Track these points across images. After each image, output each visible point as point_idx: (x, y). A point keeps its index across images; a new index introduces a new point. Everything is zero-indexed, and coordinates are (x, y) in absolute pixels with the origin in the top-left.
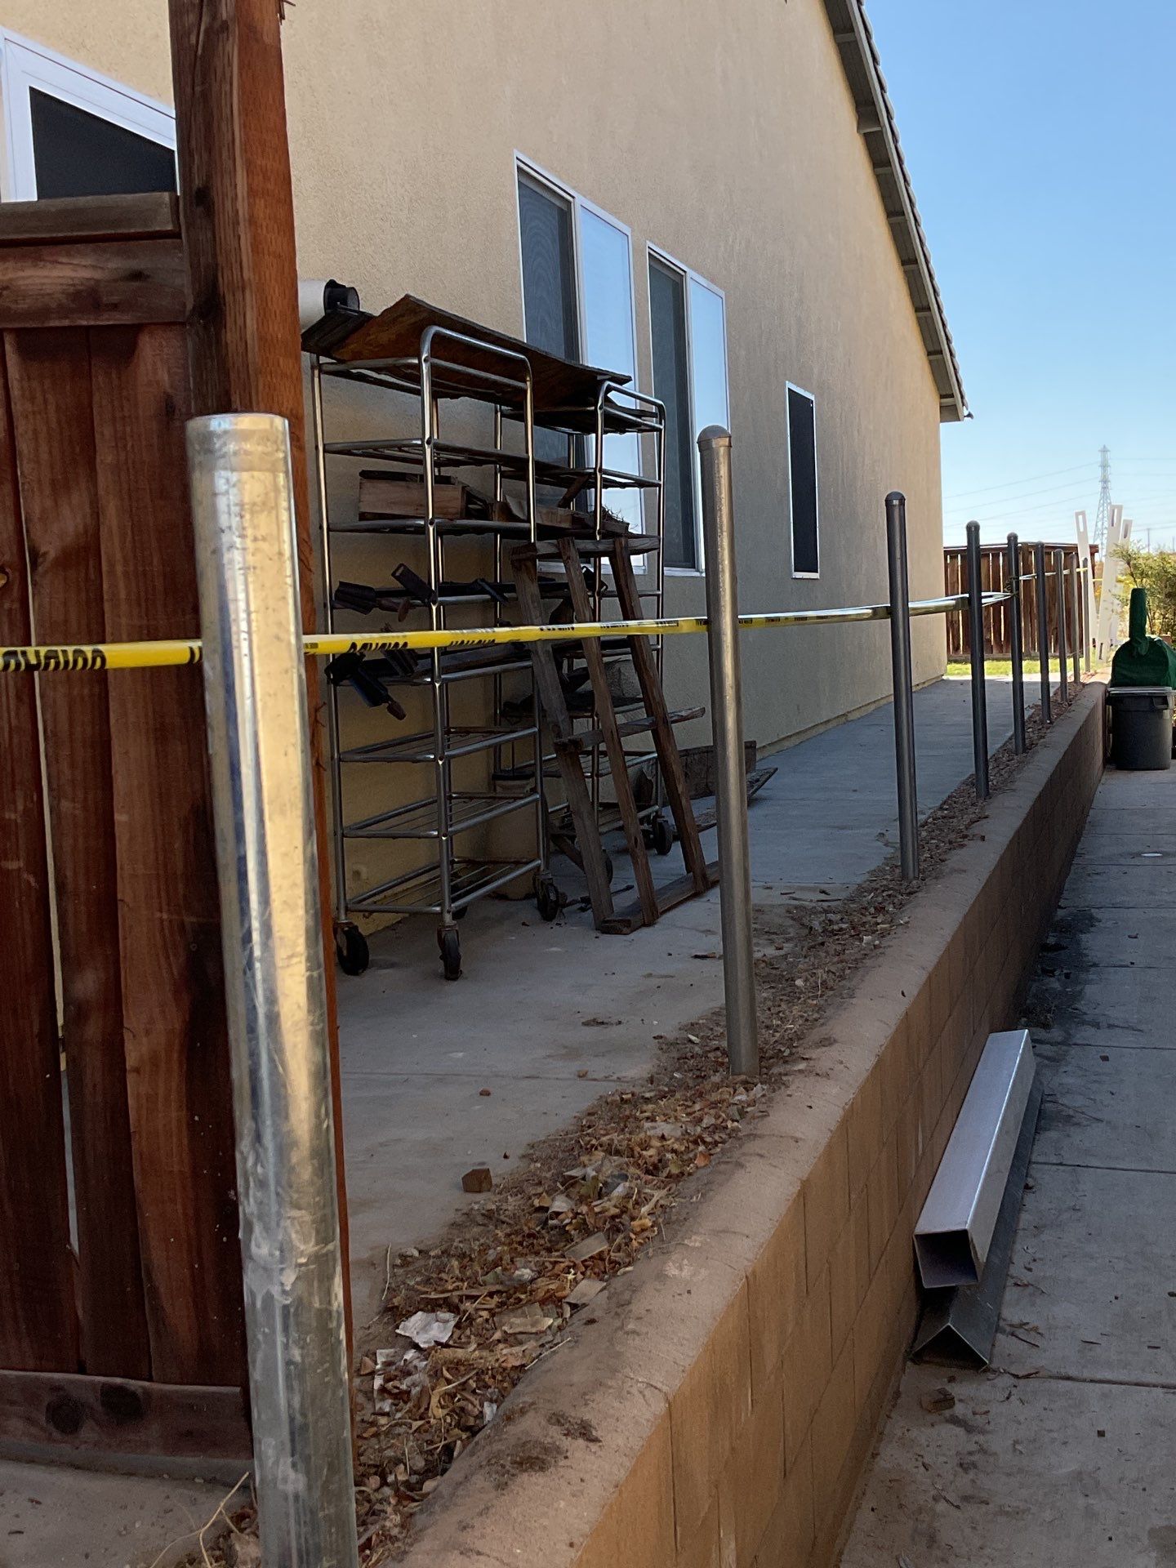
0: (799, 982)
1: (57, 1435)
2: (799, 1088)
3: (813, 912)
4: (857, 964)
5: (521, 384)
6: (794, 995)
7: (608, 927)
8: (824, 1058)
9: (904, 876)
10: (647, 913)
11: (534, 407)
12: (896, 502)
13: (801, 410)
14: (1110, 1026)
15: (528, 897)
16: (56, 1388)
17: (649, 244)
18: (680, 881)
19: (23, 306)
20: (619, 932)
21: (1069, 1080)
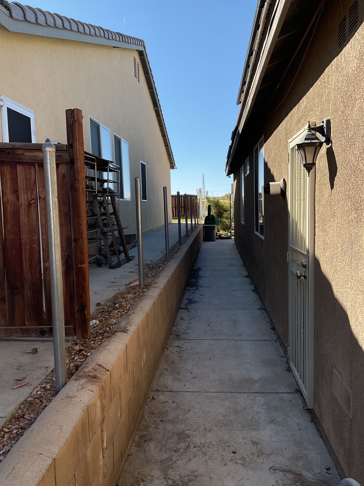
0: (149, 275)
1: (41, 336)
2: (152, 289)
3: (150, 264)
4: (159, 272)
5: (94, 163)
6: (149, 277)
7: (111, 267)
8: (156, 285)
9: (167, 258)
10: (119, 265)
11: (97, 167)
12: (165, 188)
13: (143, 166)
14: (203, 287)
15: (94, 263)
16: (41, 329)
17: (114, 133)
18: (125, 259)
19: (39, 159)
20: (114, 268)
21: (196, 296)
